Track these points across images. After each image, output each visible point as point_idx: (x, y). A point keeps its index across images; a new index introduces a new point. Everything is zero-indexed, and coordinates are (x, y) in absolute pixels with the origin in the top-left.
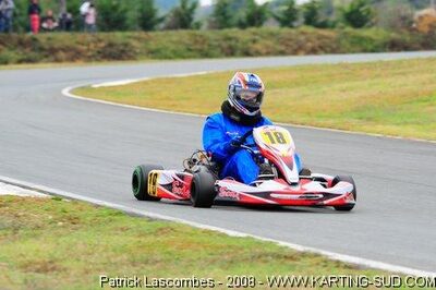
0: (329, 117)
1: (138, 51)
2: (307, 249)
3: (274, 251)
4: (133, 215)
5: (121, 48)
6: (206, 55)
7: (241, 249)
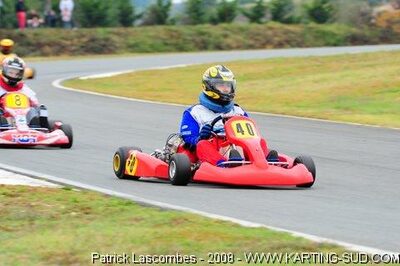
0: (307, 107)
1: (118, 45)
2: (324, 240)
3: (291, 242)
4: (143, 205)
5: (103, 42)
6: (181, 49)
7: (259, 240)
